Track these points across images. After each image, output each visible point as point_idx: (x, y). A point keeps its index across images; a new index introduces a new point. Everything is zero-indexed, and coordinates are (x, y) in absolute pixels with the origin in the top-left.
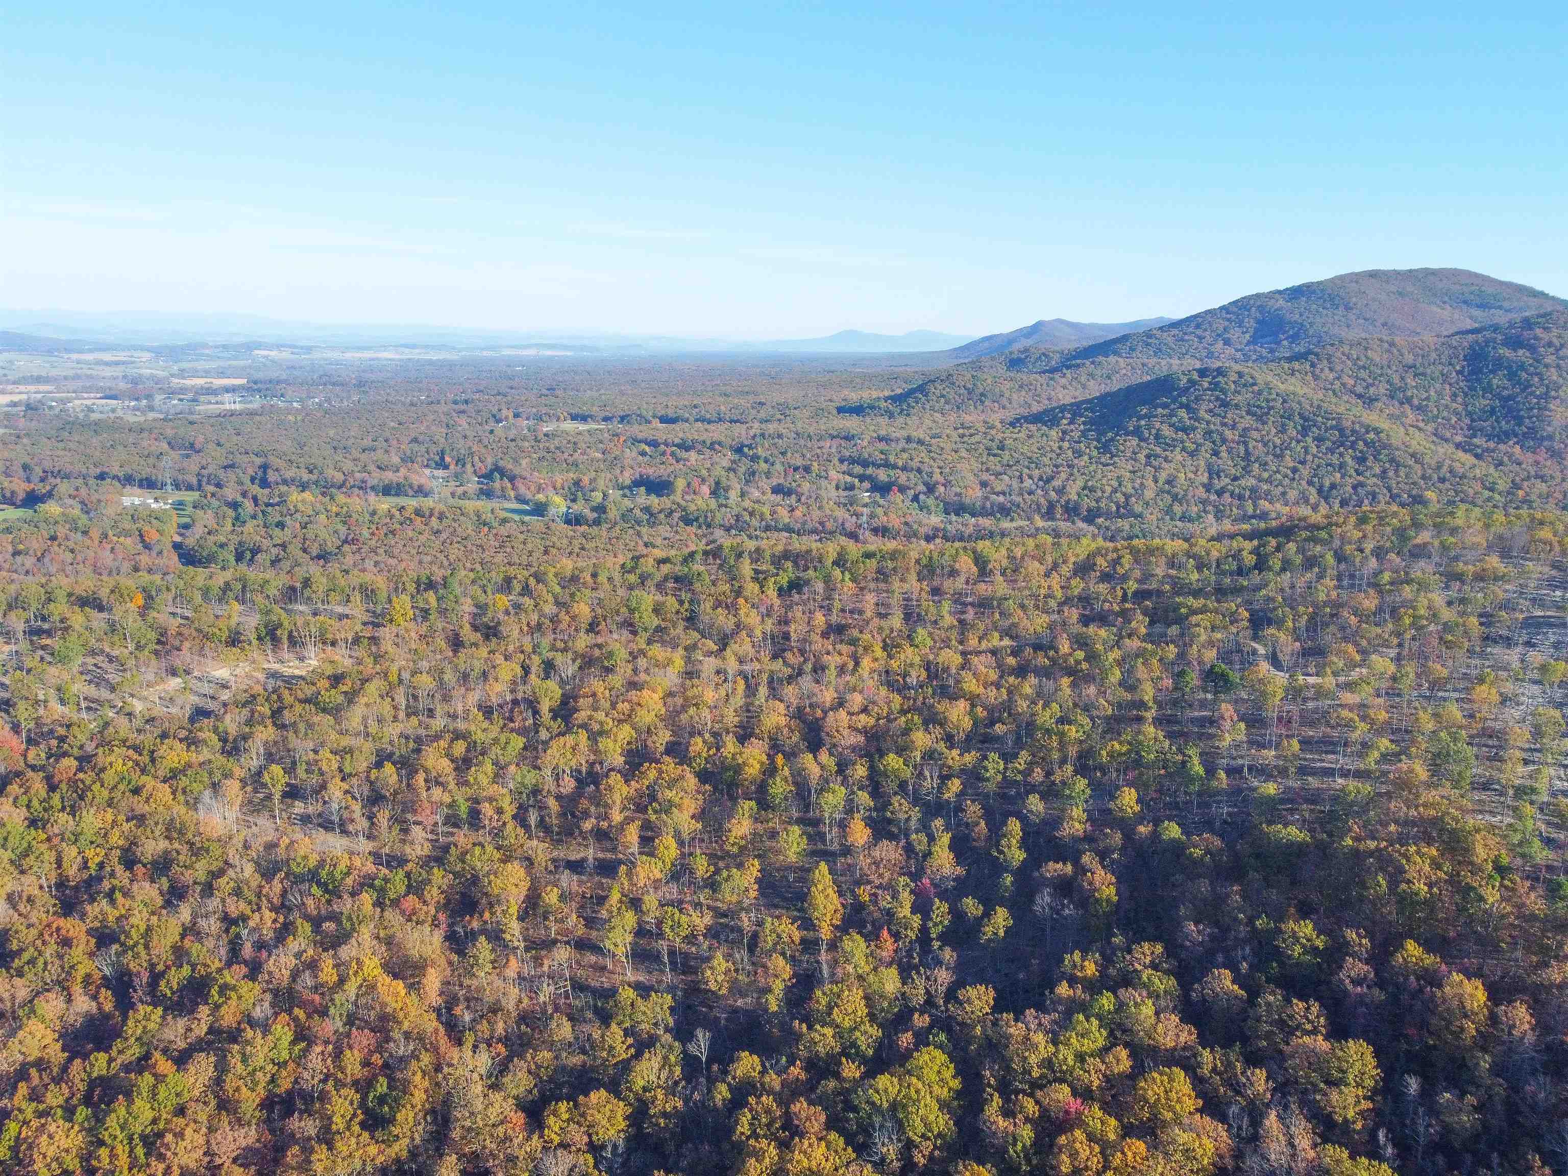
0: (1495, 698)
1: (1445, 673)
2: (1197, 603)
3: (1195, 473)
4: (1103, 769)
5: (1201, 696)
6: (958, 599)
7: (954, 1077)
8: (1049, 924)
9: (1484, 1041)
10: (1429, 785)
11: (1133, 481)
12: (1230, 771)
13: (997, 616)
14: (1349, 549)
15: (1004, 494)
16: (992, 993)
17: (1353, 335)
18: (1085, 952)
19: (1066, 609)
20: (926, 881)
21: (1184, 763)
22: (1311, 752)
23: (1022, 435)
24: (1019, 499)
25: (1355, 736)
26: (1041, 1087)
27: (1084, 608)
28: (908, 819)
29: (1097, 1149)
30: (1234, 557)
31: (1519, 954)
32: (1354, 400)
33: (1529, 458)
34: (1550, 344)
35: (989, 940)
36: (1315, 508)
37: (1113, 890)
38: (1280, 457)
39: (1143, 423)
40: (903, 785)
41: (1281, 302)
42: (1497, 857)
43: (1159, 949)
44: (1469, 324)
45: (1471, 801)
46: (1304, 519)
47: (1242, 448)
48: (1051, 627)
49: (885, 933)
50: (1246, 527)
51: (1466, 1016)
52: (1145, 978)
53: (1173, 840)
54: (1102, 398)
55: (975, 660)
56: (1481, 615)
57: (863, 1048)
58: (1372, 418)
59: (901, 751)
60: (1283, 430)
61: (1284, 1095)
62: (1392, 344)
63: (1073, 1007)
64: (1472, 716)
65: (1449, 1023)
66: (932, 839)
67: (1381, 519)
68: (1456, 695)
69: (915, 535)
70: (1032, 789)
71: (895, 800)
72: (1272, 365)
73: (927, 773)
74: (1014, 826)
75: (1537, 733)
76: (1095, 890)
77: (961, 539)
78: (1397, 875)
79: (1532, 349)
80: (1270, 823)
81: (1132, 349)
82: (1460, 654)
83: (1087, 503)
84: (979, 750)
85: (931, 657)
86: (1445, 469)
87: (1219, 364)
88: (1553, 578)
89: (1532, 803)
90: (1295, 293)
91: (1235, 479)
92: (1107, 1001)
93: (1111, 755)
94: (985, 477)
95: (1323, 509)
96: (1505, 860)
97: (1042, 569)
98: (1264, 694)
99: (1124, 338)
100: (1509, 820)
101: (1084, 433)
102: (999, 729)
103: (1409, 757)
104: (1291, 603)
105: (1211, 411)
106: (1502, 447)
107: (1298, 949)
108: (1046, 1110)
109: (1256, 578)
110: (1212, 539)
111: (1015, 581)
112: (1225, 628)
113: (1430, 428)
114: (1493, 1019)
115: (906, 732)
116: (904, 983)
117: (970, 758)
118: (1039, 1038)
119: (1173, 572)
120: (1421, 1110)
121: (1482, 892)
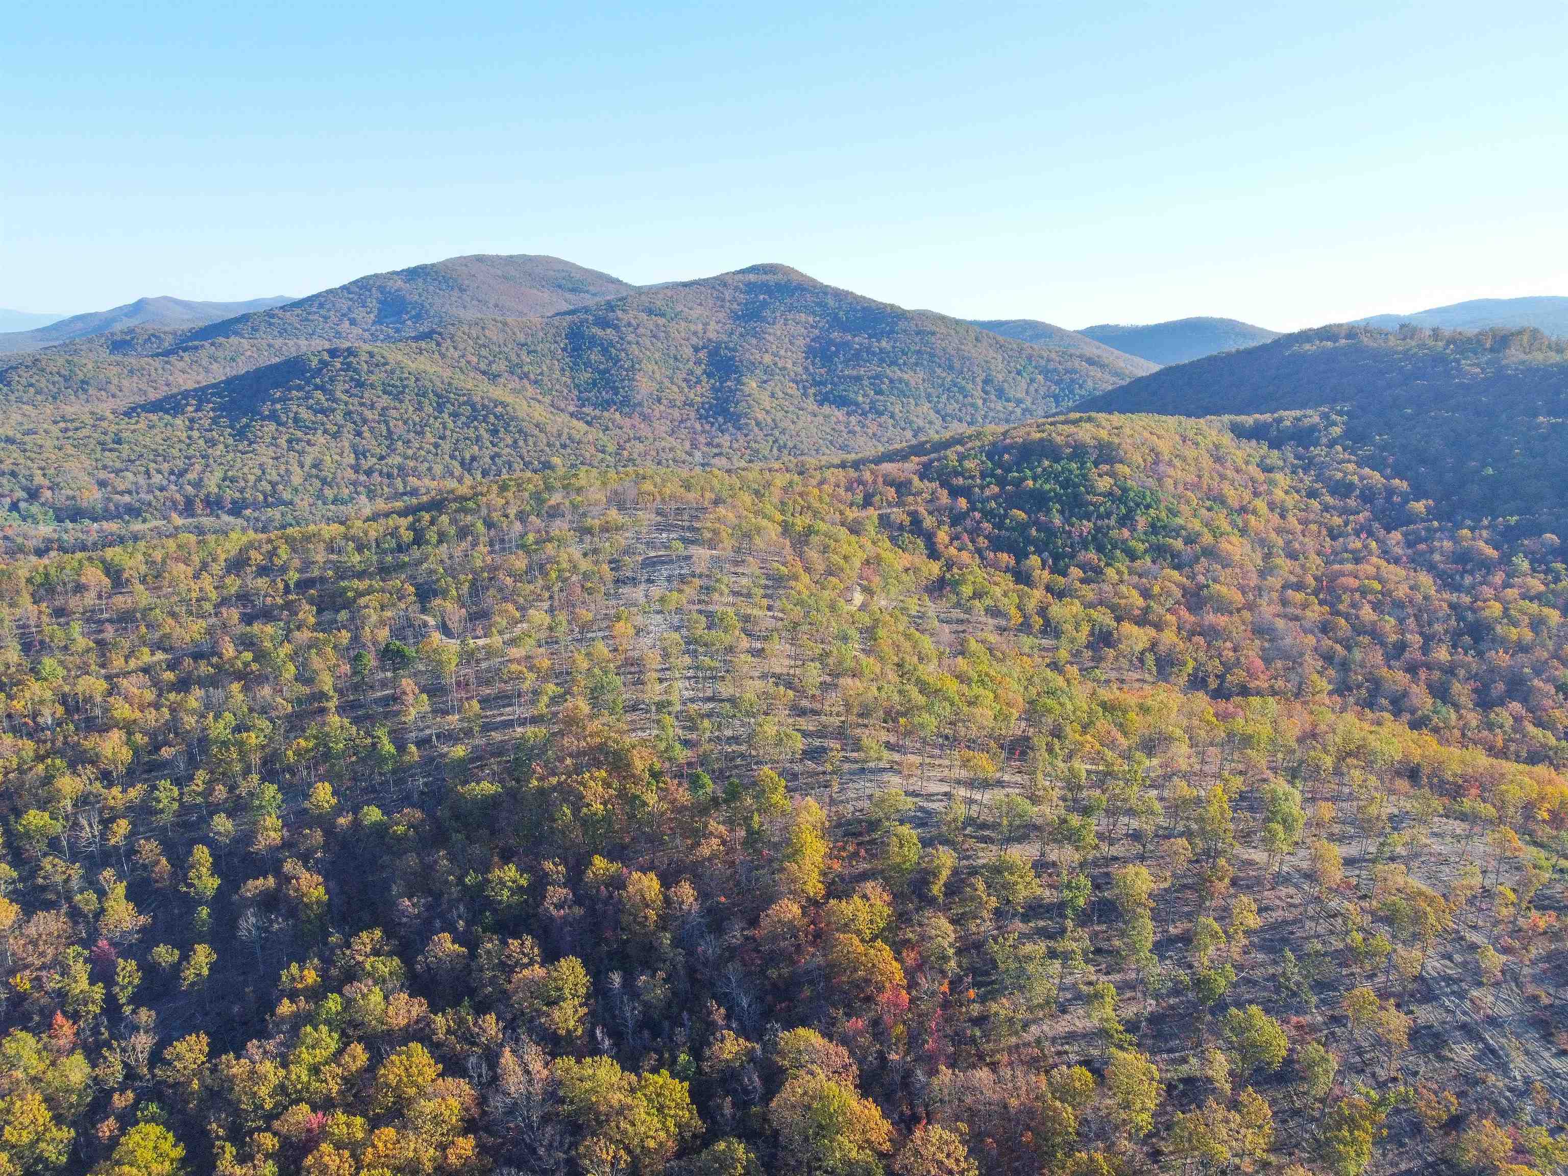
0: (632, 631)
1: (590, 616)
2: (362, 585)
3: (341, 455)
4: (291, 770)
5: (381, 675)
6: (91, 618)
7: (175, 1146)
8: (258, 946)
9: (664, 922)
10: (592, 717)
11: (277, 468)
12: (420, 743)
13: (143, 629)
14: (495, 515)
15: (129, 492)
16: (204, 1039)
17: (471, 314)
18: (302, 961)
19: (224, 610)
20: (103, 943)
21: (374, 745)
22: (491, 709)
23: (142, 425)
24: (150, 497)
25: (526, 686)
26: (277, 1116)
27: (244, 606)
28: (67, 880)
29: (347, 1153)
30: (391, 534)
31: (678, 841)
32: (480, 377)
33: (627, 422)
34: (629, 324)
35: (193, 984)
36: (460, 480)
37: (321, 889)
38: (421, 433)
39: (278, 406)
40: (54, 844)
41: (399, 282)
42: (652, 765)
43: (378, 933)
44: (565, 307)
45: (626, 723)
46: (452, 491)
47: (383, 427)
48: (210, 631)
49: (59, 1018)
50: (399, 504)
51: (647, 906)
52: (368, 967)
53: (375, 824)
54: (229, 382)
55: (124, 683)
56: (610, 562)
57: (53, 1157)
58: (497, 393)
59: (43, 805)
60: (419, 408)
61: (514, 1030)
62: (505, 324)
63: (298, 1022)
64: (616, 650)
65: (636, 916)
66: (102, 894)
67: (519, 485)
68: (600, 634)
69: (21, 550)
70: (214, 809)
71: (47, 863)
72: (401, 345)
73: (85, 823)
74: (202, 853)
75: (666, 655)
76: (303, 895)
77: (84, 548)
78: (578, 802)
79: (616, 328)
80: (465, 782)
81: (255, 329)
82: (599, 597)
83: (230, 494)
84: (146, 781)
85: (67, 689)
86: (564, 436)
87: (349, 344)
88: (659, 524)
89: (669, 714)
90: (413, 274)
91: (382, 458)
92: (333, 1003)
93: (298, 753)
94: (103, 475)
95: (468, 480)
96: (657, 767)
97: (190, 571)
98: (440, 663)
99: (244, 318)
100: (655, 732)
101: (215, 421)
102: (166, 753)
103: (573, 696)
104: (451, 572)
105: (347, 391)
106: (606, 414)
107: (506, 893)
108: (286, 1138)
109: (416, 553)
110: (368, 519)
111: (160, 588)
112: (394, 605)
113: (547, 400)
114: (667, 901)
115: (48, 780)
116: (94, 1066)
117: (135, 793)
118: (267, 1067)
119: (334, 557)
120: (625, 998)
121: (644, 798)
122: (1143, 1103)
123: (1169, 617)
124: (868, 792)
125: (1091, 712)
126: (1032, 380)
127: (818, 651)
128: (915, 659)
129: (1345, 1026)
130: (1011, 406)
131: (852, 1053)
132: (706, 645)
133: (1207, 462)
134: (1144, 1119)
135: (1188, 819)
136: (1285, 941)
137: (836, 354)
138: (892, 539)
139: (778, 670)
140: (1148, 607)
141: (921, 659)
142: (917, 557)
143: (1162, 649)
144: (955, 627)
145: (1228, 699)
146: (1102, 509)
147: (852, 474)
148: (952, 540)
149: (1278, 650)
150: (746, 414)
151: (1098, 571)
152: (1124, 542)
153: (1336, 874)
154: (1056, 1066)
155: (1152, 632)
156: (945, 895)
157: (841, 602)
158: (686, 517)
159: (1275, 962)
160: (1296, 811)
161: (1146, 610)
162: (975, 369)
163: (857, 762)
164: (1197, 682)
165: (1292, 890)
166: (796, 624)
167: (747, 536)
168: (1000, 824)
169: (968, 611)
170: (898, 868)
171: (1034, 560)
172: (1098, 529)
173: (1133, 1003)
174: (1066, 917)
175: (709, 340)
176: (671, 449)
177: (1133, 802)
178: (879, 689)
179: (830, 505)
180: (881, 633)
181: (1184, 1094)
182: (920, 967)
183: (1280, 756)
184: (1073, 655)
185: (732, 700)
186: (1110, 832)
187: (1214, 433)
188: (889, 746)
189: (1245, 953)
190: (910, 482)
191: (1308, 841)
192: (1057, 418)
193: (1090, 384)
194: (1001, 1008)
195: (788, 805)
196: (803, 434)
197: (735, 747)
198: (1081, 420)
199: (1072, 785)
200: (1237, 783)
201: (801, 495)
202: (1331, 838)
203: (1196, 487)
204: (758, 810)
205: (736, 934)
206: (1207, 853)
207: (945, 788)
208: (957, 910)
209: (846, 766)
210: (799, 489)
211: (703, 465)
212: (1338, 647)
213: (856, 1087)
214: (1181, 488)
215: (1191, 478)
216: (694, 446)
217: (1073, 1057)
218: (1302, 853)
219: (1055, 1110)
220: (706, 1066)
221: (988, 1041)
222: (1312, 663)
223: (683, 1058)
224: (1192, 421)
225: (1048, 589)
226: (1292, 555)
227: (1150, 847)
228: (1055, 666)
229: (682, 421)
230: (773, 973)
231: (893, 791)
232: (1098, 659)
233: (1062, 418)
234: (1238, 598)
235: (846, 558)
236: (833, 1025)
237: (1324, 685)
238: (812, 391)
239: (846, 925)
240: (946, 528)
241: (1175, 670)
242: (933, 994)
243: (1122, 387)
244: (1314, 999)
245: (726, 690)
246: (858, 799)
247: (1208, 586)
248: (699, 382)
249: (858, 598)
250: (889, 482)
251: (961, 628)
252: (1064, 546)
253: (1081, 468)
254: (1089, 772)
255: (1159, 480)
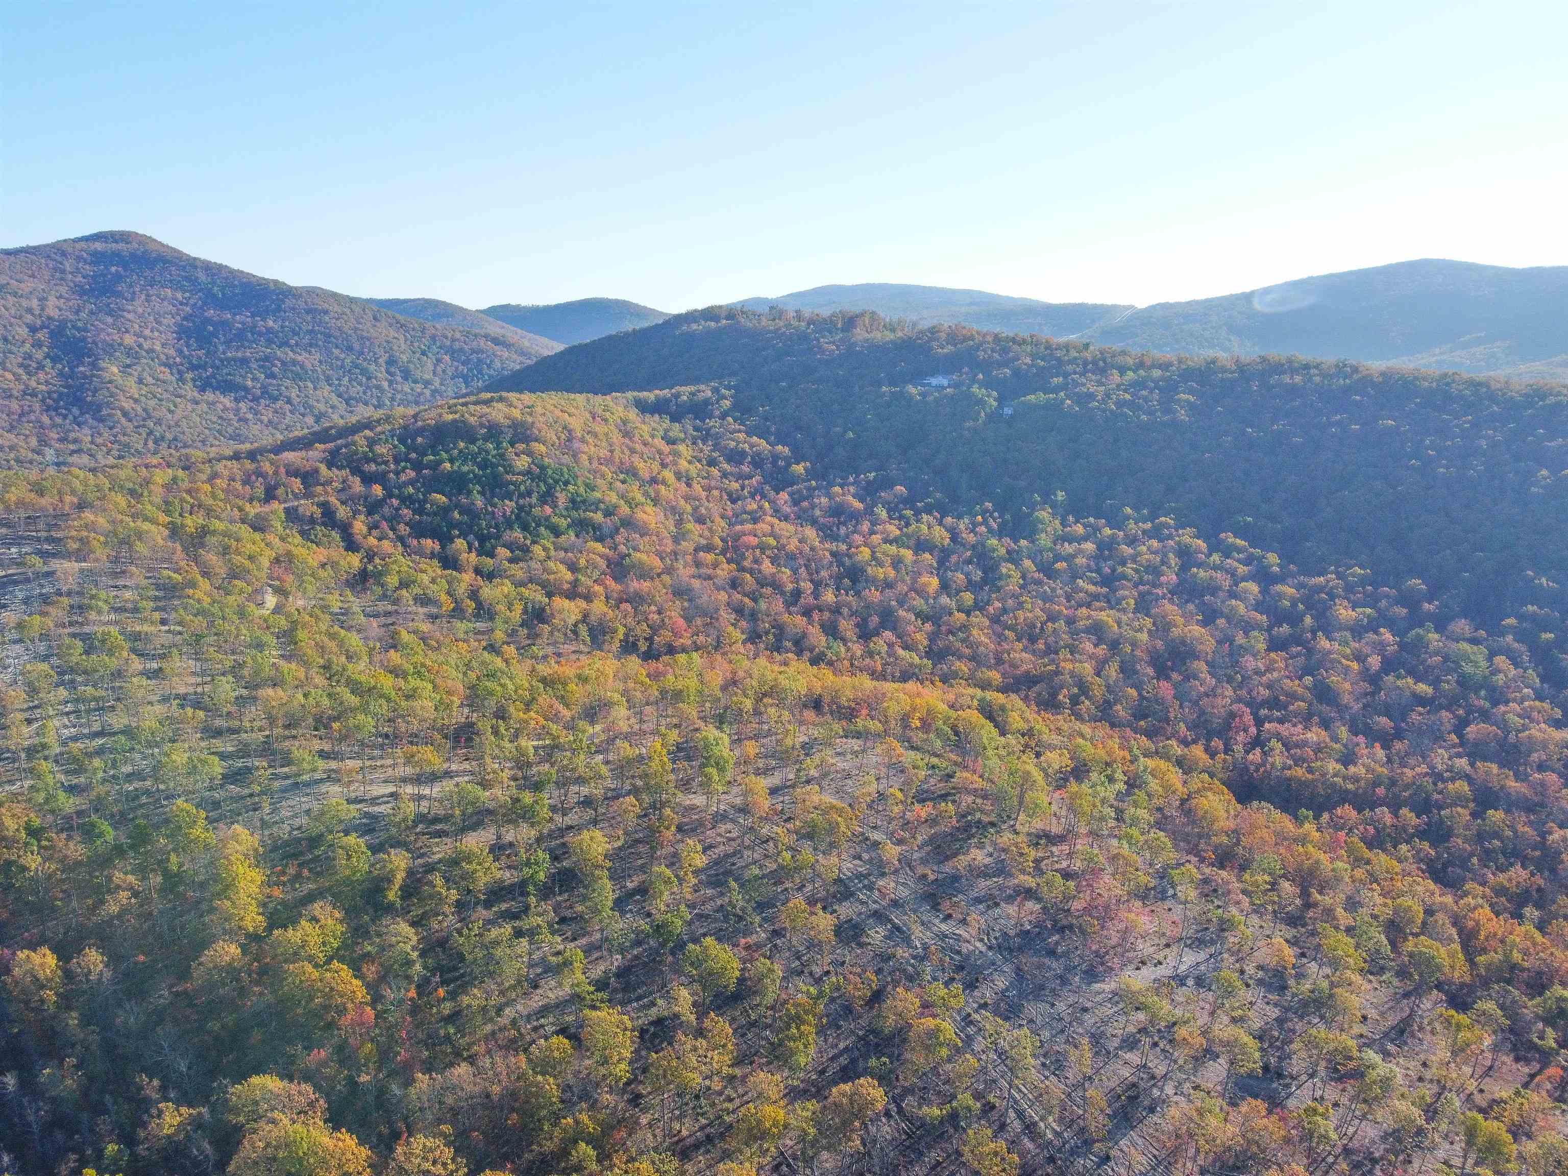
9: (66, 1001)
31: (74, 904)
42: (28, 822)
51: (43, 987)
65: (27, 1003)
75: (32, 690)
89: (46, 758)
96: (37, 822)
100: (28, 783)
114: (68, 975)
121: (22, 861)
122: (619, 1053)
123: (597, 588)
124: (305, 807)
125: (531, 689)
126: (439, 361)
127: (228, 664)
128: (343, 659)
129: (784, 936)
130: (419, 388)
131: (317, 1088)
132: (85, 672)
133: (616, 437)
134: (622, 1070)
135: (633, 777)
136: (728, 873)
137: (214, 334)
138: (302, 533)
139: (182, 690)
140: (576, 580)
141: (349, 658)
142: (335, 551)
143: (593, 619)
144: (383, 620)
145: (657, 659)
146: (522, 488)
147: (249, 465)
148: (370, 529)
149: (697, 608)
150: (108, 404)
151: (526, 550)
152: (547, 519)
153: (765, 803)
154: (534, 1042)
155: (583, 604)
156: (403, 898)
157: (252, 607)
158: (41, 526)
159: (722, 894)
160: (726, 753)
161: (575, 583)
162: (377, 350)
163: (287, 777)
164: (629, 647)
165: (729, 826)
166: (198, 638)
167: (126, 542)
168: (452, 816)
169: (396, 602)
170: (347, 881)
171: (460, 544)
172: (521, 508)
173: (600, 962)
174: (528, 894)
175: (49, 318)
176: (12, 448)
177: (581, 770)
178: (306, 696)
179: (226, 501)
180: (302, 635)
181: (655, 1035)
182: (383, 978)
183: (708, 705)
184: (509, 635)
185: (127, 732)
186: (562, 803)
187: (621, 409)
188: (323, 755)
189: (696, 891)
190: (316, 471)
191: (739, 778)
192: (467, 399)
193: (497, 364)
194: (473, 998)
195: (212, 838)
196: (184, 424)
197: (137, 784)
198: (491, 400)
199: (522, 763)
200: (674, 736)
201: (189, 492)
202: (758, 772)
203: (608, 461)
204: (174, 850)
205: (162, 995)
206: (653, 806)
207: (391, 789)
208: (417, 912)
209: (277, 784)
210: (186, 485)
211: (58, 464)
212: (746, 600)
213: (326, 1121)
214: (595, 464)
215: (604, 453)
216: (43, 442)
217: (550, 1029)
218: (735, 790)
219: (537, 1085)
220: (141, 1149)
221: (463, 1036)
222: (726, 616)
223: (111, 1148)
224: (599, 399)
225: (478, 571)
226: (700, 520)
227: (601, 810)
228: (492, 648)
229: (22, 415)
230: (214, 1026)
231: (334, 801)
232: (534, 636)
233: (473, 398)
234: (657, 563)
235: (251, 558)
236: (293, 1063)
237: (738, 635)
238: (189, 376)
239: (295, 954)
240: (362, 517)
241: (607, 637)
242: (401, 1002)
243: (529, 367)
244: (757, 919)
245: (118, 721)
246: (295, 816)
247: (629, 555)
248: (41, 367)
249: (271, 601)
250: (293, 472)
251: (390, 621)
252: (489, 526)
253: (498, 448)
254: (536, 748)
255: (574, 456)
